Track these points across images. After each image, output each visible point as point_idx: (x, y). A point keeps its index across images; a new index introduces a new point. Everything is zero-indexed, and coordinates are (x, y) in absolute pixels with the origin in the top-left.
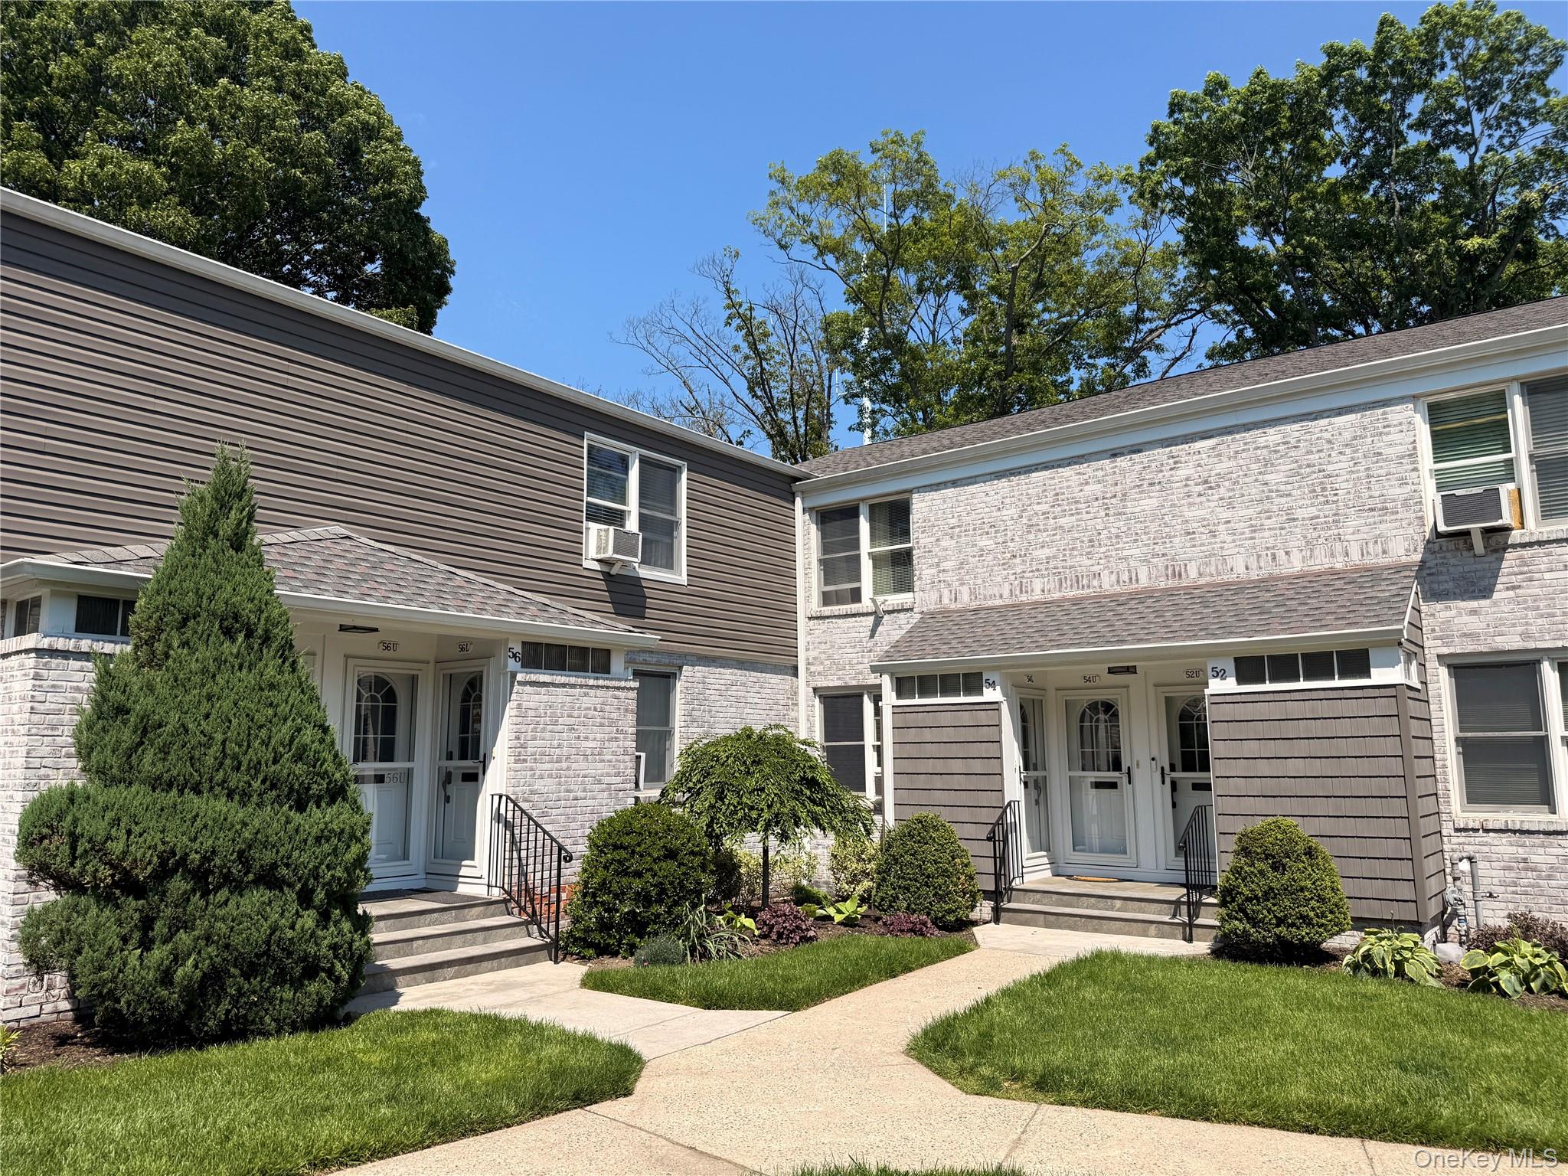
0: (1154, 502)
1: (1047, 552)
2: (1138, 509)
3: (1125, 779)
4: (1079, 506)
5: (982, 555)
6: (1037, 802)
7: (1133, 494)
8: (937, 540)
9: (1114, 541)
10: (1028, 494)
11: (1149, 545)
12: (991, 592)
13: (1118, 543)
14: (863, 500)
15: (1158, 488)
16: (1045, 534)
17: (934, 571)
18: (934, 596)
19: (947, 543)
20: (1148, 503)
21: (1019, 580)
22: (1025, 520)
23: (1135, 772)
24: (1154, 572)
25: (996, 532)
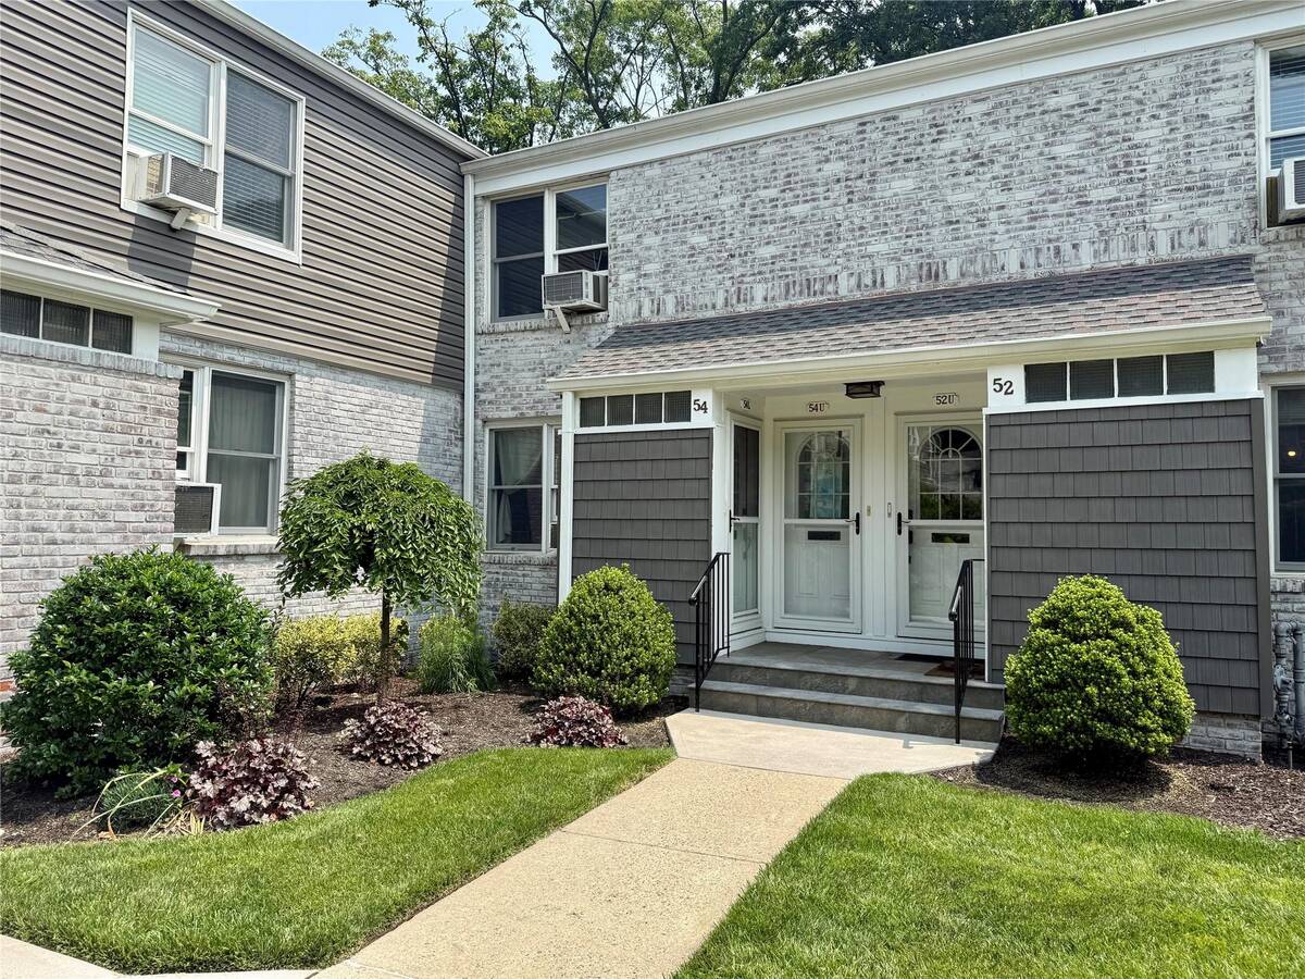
0: (910, 184)
1: (771, 250)
2: (889, 193)
3: (853, 528)
4: (817, 190)
5: (692, 255)
6: (745, 557)
7: (884, 173)
8: (638, 237)
9: (857, 234)
10: (752, 175)
11: (900, 238)
12: (701, 302)
13: (862, 236)
14: (549, 186)
15: (915, 165)
16: (771, 228)
17: (632, 275)
18: (632, 307)
19: (651, 240)
20: (901, 185)
21: (737, 286)
22: (747, 211)
23: (865, 521)
24: (904, 273)
25: (712, 225)
